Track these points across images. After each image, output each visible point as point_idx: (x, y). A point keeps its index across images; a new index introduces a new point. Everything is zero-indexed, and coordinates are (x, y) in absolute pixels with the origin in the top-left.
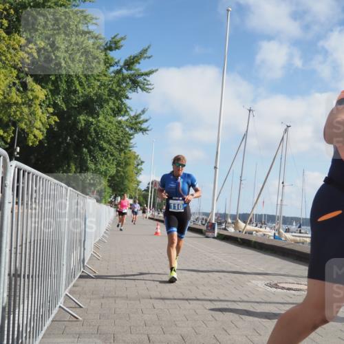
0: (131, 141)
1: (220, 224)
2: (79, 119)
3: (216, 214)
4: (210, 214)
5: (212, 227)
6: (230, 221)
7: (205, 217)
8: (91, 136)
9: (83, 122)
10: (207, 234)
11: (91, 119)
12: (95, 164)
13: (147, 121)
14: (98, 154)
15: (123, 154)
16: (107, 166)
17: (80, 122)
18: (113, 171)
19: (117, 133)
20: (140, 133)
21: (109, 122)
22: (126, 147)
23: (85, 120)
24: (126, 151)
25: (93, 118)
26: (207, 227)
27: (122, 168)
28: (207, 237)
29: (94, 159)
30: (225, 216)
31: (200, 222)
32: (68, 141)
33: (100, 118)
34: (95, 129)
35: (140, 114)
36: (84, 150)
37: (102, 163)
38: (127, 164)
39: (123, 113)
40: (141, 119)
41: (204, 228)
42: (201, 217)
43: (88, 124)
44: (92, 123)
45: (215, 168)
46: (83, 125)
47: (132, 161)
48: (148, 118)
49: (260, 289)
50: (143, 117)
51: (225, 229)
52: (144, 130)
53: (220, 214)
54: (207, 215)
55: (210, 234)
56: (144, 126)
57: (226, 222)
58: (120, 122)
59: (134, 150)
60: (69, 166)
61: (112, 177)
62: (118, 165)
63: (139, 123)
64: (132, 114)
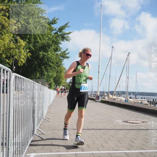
0: (62, 62)
1: (101, 96)
2: (40, 54)
3: (100, 92)
4: (97, 92)
5: (98, 97)
6: (106, 94)
7: (95, 93)
8: (45, 61)
9: (42, 55)
10: (96, 100)
11: (45, 53)
12: (48, 73)
13: (68, 53)
14: (49, 68)
15: (59, 68)
16: (52, 73)
17: (40, 55)
18: (55, 75)
19: (56, 59)
20: (66, 59)
21: (53, 54)
22: (60, 65)
23: (42, 54)
24: (60, 66)
25: (46, 53)
26: (96, 97)
27: (59, 73)
28: (96, 102)
29: (47, 70)
30: (103, 92)
31: (93, 95)
32: (36, 63)
33: (49, 53)
34: (47, 58)
35: (66, 51)
36: (43, 66)
37: (50, 72)
38: (61, 72)
39: (58, 50)
40: (66, 53)
41: (95, 98)
42: (93, 93)
43: (44, 56)
44: (45, 55)
45: (99, 72)
46: (42, 56)
47: (63, 70)
48: (69, 52)
49: (120, 124)
50: (67, 52)
51: (104, 98)
52: (67, 58)
53: (101, 92)
54: (96, 92)
55: (97, 101)
56: (68, 56)
57: (104, 95)
58: (57, 54)
59: (64, 66)
60: (36, 74)
61: (55, 78)
62: (57, 72)
63: (66, 54)
64: (62, 51)
